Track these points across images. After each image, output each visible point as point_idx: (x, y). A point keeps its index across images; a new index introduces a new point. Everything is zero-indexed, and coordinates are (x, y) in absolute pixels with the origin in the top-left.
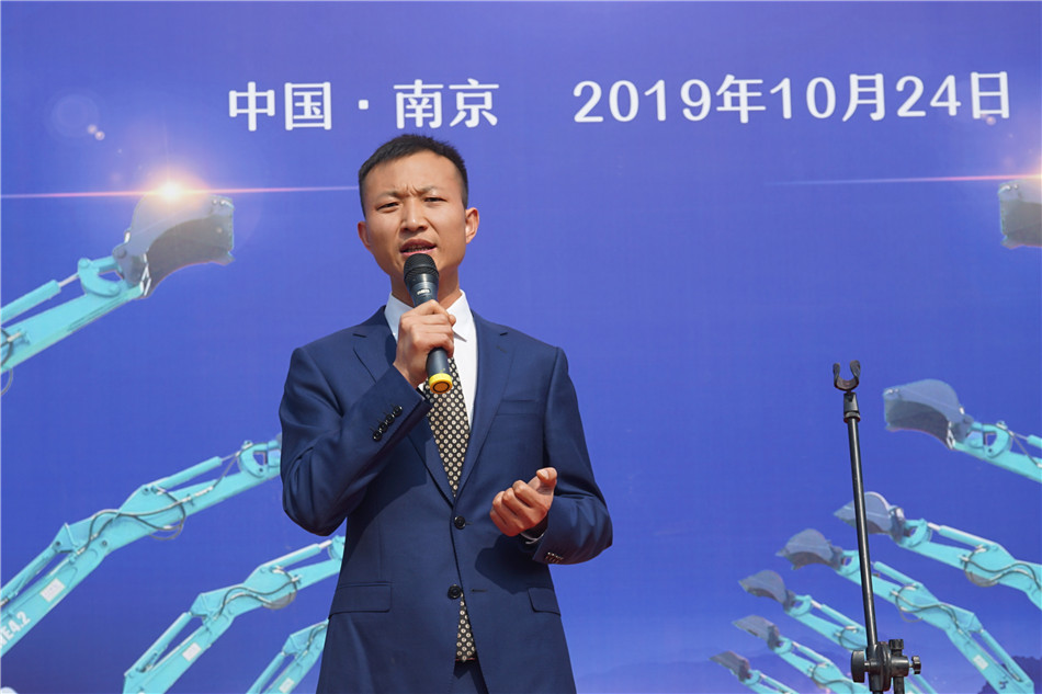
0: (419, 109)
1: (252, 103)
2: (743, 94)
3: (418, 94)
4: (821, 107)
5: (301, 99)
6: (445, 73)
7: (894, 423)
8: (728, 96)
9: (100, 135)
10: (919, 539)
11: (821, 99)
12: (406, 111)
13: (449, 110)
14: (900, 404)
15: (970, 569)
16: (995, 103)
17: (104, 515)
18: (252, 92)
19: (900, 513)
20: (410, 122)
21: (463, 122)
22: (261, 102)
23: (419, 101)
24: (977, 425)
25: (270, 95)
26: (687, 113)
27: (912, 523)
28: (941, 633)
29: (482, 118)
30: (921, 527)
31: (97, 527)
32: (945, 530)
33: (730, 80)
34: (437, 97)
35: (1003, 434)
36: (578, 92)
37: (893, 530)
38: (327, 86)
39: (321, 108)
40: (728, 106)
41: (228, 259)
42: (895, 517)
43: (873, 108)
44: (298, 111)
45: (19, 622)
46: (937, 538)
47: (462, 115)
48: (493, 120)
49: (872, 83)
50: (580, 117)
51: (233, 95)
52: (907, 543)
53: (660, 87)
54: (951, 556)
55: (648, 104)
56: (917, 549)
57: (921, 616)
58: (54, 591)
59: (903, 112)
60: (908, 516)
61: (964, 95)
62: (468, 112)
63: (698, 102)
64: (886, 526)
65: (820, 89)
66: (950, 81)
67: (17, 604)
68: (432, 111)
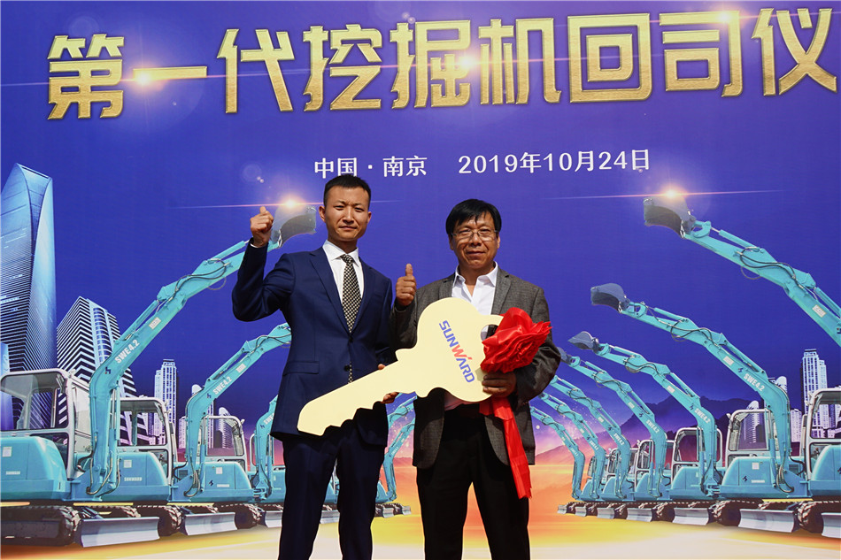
0: (393, 168)
1: (324, 167)
2: (532, 161)
3: (393, 162)
4: (566, 166)
5: (344, 165)
6: (404, 153)
7: (595, 302)
8: (525, 161)
9: (262, 181)
10: (605, 352)
11: (565, 162)
12: (388, 169)
13: (406, 169)
14: (598, 294)
15: (628, 365)
16: (643, 163)
17: (262, 338)
18: (324, 162)
19: (597, 340)
20: (389, 174)
21: (412, 174)
22: (328, 166)
23: (393, 165)
24: (632, 303)
25: (332, 163)
26: (507, 169)
27: (602, 345)
28: (614, 393)
29: (420, 172)
30: (606, 347)
31: (259, 343)
32: (617, 348)
33: (526, 154)
34: (401, 163)
35: (643, 307)
36: (460, 161)
37: (593, 348)
38: (355, 159)
39: (353, 169)
40: (525, 166)
41: (314, 231)
42: (595, 342)
43: (589, 166)
44: (343, 170)
45: (228, 381)
46: (613, 352)
47: (411, 171)
48: (424, 173)
49: (588, 155)
50: (461, 171)
51: (316, 163)
52: (600, 353)
53: (496, 158)
54: (619, 360)
55: (490, 165)
56: (604, 356)
57: (606, 385)
58: (241, 368)
59: (601, 167)
60: (600, 342)
61: (629, 160)
62: (414, 169)
63: (512, 164)
64: (591, 346)
65: (565, 157)
66: (623, 153)
67: (226, 374)
68: (399, 169)
